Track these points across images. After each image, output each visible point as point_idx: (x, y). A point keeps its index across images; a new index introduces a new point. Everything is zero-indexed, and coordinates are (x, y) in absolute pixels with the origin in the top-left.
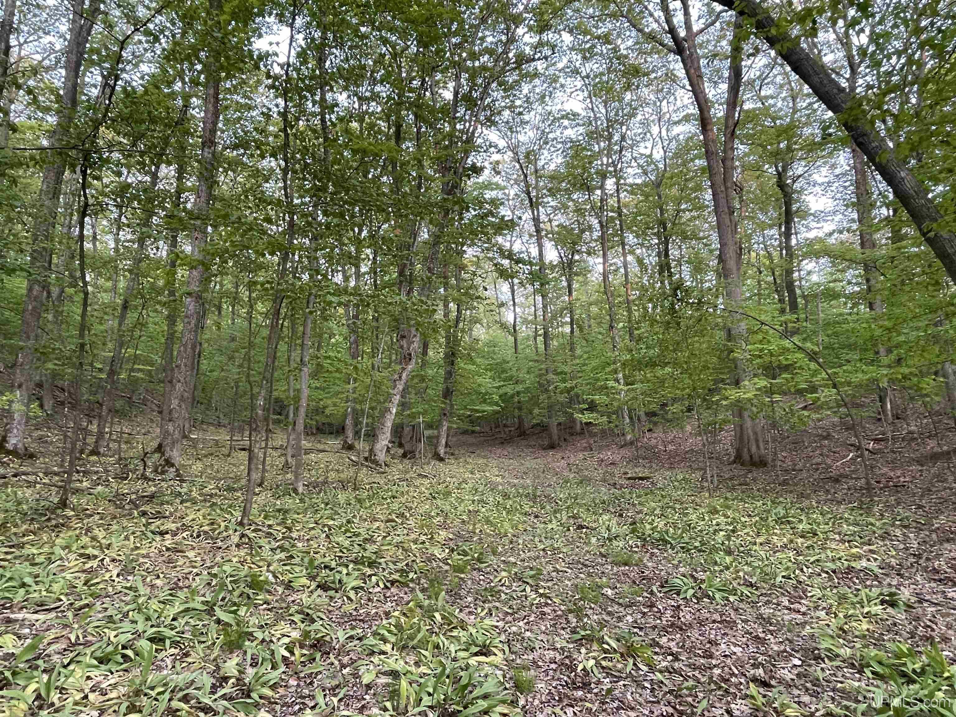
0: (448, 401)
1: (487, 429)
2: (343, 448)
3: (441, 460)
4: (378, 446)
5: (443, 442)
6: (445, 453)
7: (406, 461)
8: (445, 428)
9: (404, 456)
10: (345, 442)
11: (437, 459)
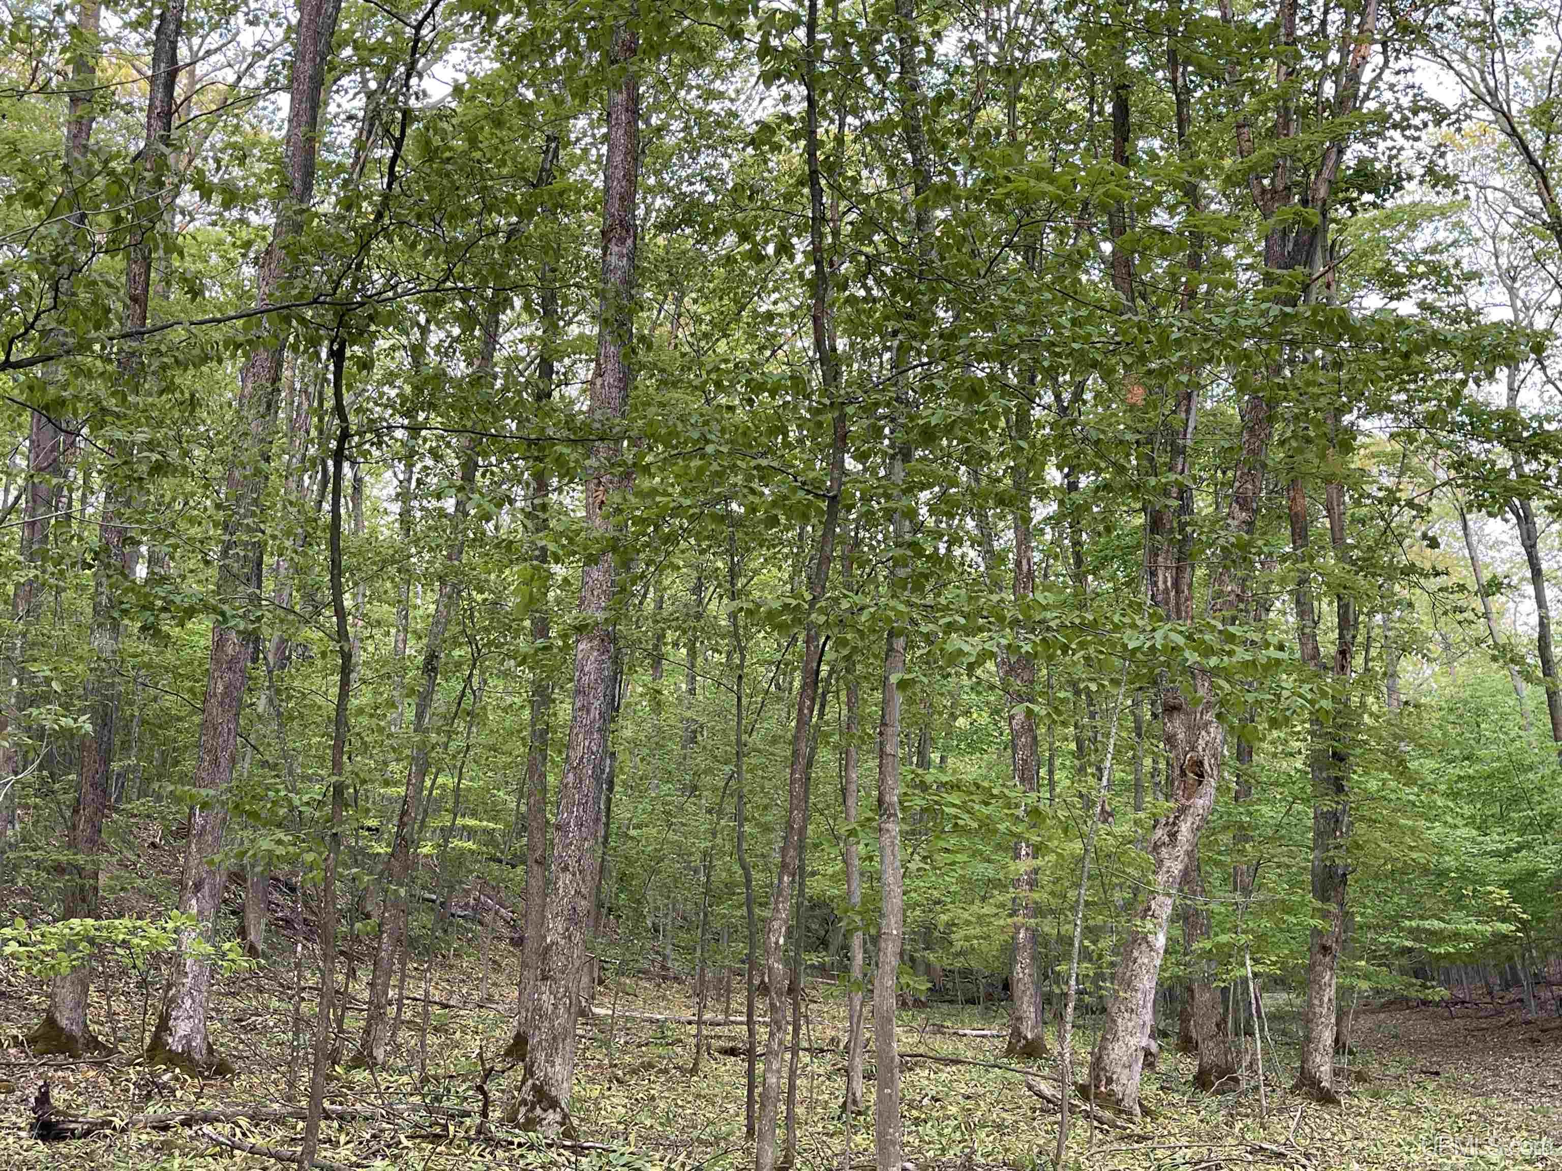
0: (1333, 907)
1: (1478, 993)
2: (1010, 1052)
3: (1326, 1098)
4: (1117, 1052)
5: (1328, 1037)
6: (1336, 1073)
7: (1208, 1100)
8: (1330, 993)
9: (1202, 1081)
10: (1017, 1033)
11: (1309, 1096)
